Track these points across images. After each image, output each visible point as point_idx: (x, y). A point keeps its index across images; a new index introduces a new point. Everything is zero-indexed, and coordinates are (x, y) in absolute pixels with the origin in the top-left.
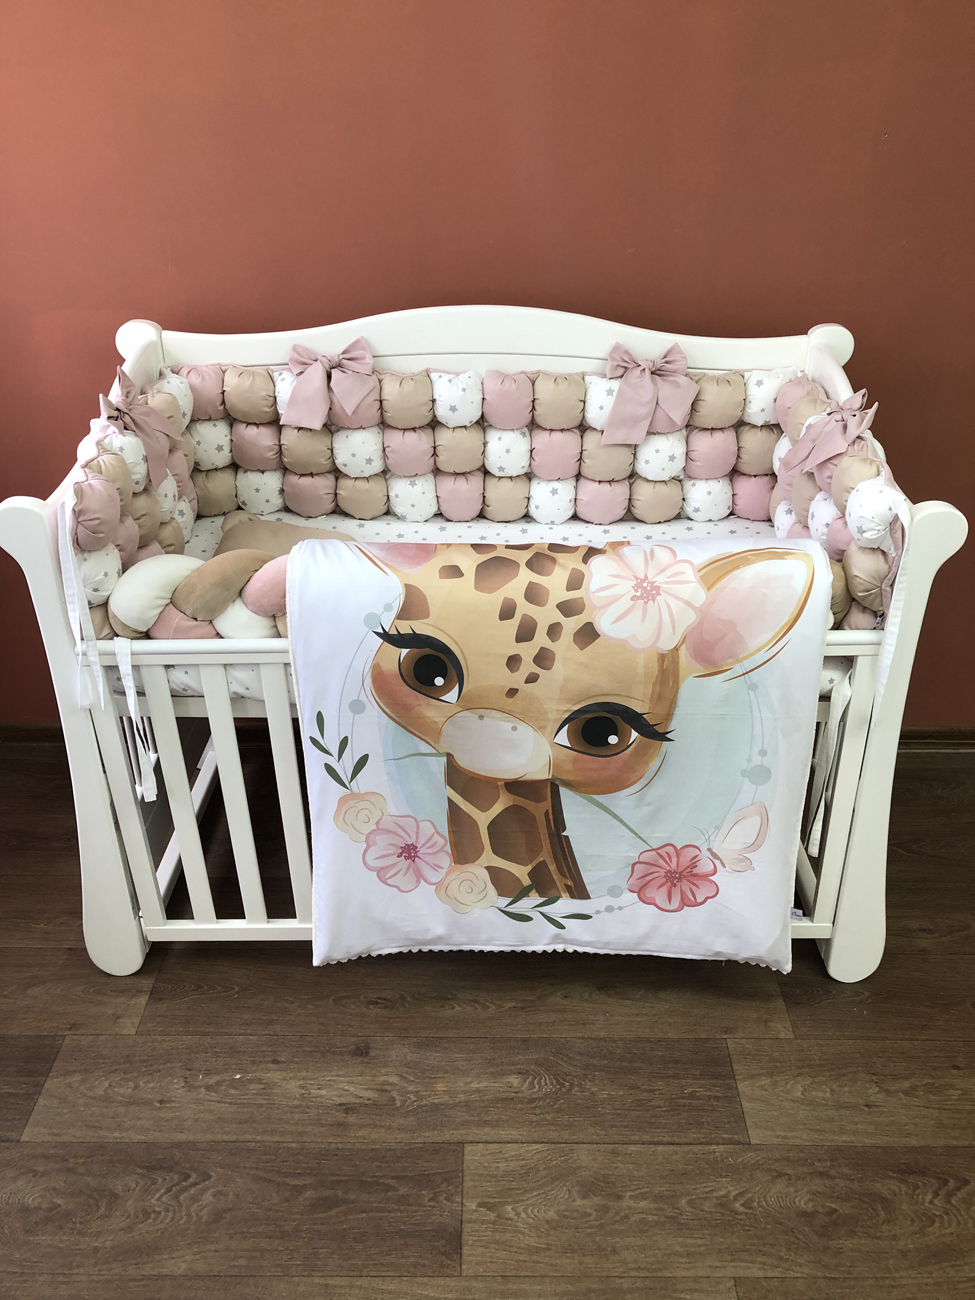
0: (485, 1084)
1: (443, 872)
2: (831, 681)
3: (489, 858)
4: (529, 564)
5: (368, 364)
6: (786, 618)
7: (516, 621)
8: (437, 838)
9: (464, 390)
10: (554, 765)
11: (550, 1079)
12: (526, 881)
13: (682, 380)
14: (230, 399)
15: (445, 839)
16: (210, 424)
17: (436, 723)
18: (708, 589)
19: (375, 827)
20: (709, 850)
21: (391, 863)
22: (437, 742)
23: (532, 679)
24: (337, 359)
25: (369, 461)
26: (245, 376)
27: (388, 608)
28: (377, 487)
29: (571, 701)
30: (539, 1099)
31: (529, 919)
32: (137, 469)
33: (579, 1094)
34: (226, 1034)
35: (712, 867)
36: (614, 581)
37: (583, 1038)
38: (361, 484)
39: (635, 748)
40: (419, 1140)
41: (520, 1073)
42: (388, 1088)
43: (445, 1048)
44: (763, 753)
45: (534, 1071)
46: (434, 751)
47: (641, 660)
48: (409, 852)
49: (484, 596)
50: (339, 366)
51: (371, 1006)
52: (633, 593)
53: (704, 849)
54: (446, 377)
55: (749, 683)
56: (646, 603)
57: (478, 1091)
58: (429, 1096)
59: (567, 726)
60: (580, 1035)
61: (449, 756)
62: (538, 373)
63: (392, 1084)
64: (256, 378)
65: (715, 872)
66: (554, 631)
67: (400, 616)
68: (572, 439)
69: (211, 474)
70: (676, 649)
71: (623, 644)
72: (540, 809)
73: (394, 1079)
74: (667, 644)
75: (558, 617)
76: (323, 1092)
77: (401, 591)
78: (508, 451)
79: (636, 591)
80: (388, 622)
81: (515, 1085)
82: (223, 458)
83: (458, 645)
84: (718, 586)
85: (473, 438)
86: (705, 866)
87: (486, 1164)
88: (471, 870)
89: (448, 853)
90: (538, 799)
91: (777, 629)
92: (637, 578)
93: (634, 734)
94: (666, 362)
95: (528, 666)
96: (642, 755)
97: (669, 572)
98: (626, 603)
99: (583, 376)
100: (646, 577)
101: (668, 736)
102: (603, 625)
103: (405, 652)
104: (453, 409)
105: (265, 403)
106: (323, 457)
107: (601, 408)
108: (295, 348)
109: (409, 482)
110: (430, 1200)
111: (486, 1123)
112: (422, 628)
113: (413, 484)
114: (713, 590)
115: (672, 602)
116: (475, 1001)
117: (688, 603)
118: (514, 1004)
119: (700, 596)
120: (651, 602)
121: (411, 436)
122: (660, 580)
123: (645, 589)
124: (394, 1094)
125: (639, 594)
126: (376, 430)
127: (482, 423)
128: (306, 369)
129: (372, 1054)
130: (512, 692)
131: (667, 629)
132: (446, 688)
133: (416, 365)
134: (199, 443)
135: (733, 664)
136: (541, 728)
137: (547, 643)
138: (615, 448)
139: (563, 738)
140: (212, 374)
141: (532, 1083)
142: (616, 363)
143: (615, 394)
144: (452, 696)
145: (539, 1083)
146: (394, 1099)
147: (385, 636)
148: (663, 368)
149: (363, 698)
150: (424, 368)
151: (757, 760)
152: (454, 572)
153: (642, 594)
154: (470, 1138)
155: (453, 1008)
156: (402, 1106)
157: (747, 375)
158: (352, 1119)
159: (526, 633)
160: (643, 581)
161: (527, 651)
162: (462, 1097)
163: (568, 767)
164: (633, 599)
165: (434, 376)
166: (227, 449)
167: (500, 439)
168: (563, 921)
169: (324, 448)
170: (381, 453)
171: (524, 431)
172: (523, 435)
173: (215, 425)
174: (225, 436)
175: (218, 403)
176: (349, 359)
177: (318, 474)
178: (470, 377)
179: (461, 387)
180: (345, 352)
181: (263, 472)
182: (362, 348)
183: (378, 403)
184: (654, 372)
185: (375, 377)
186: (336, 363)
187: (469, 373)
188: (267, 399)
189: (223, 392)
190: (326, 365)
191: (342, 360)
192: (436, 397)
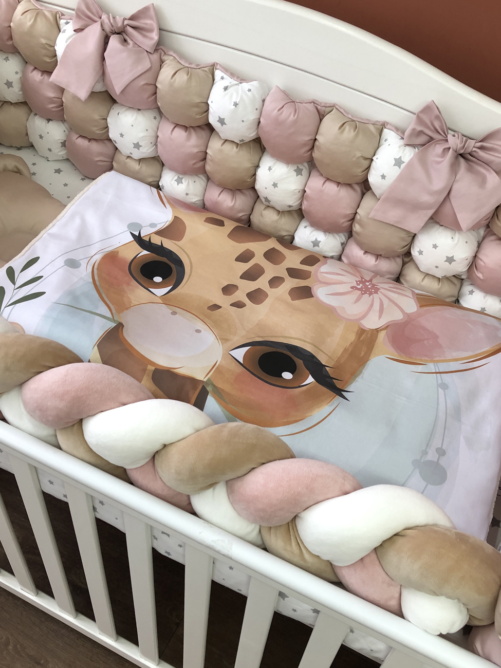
5: (152, 39)
9: (236, 104)
10: (216, 370)
18: (421, 306)
23: (238, 305)
24: (120, 24)
25: (137, 146)
26: (28, 15)
28: (147, 172)
38: (132, 163)
39: (306, 390)
49: (232, 242)
50: (120, 31)
52: (355, 285)
54: (228, 81)
56: (363, 294)
59: (248, 348)
61: (120, 325)
62: (332, 107)
64: (39, 19)
69: (6, 106)
70: (377, 331)
75: (284, 275)
78: (275, 185)
79: (358, 284)
82: (14, 95)
84: (430, 308)
85: (242, 159)
91: (476, 352)
92: (362, 278)
94: (481, 148)
99: (381, 127)
101: (344, 394)
104: (222, 121)
105: (44, 52)
106: (96, 126)
107: (383, 177)
109: (176, 178)
113: (179, 181)
114: (425, 309)
115: (385, 301)
121: (181, 132)
123: (366, 286)
125: (359, 287)
126: (152, 114)
127: (258, 145)
128: (87, 26)
130: (215, 307)
133: (205, 54)
135: (427, 362)
137: (265, 287)
142: (419, 128)
143: (403, 166)
148: (474, 154)
150: (212, 61)
153: (362, 288)
160: (367, 281)
163: (230, 377)
164: (352, 288)
165: (218, 74)
166: (16, 88)
167: (270, 169)
169: (97, 117)
170: (153, 140)
171: (301, 167)
172: (299, 172)
173: (7, 59)
174: (17, 73)
175: (6, 37)
176: (133, 27)
177: (95, 140)
178: (249, 90)
179: (234, 100)
180: (132, 18)
181: (49, 120)
182: (151, 18)
183: (151, 88)
184: (461, 155)
185: (155, 57)
186: (118, 28)
187: (255, 83)
188: (47, 49)
189: (10, 26)
190: (108, 28)
191: (124, 27)
192: (209, 102)
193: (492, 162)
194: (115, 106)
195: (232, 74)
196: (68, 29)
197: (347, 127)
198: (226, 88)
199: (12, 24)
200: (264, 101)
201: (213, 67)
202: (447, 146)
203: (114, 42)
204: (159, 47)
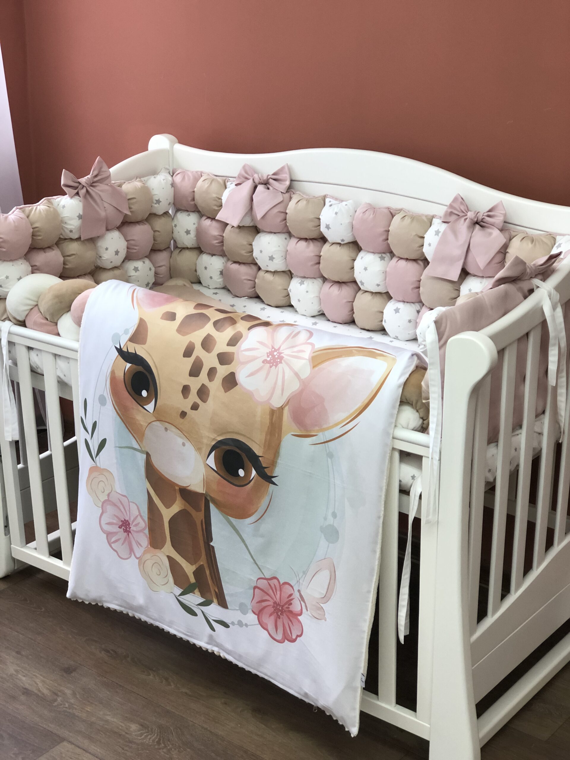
0: (115, 720)
1: (142, 550)
2: (413, 477)
3: (168, 549)
4: (216, 323)
5: (285, 184)
6: (359, 405)
7: (192, 359)
8: (139, 520)
9: (336, 213)
10: (207, 483)
11: (156, 738)
12: (192, 580)
13: (496, 232)
14: (197, 197)
15: (145, 524)
16: (187, 214)
17: (141, 425)
18: (314, 367)
19: (106, 498)
20: (299, 591)
21: (115, 530)
22: (142, 441)
23: (195, 407)
24: (265, 178)
25: (271, 258)
26: (207, 181)
27: (126, 331)
28: (278, 281)
29: (215, 431)
30: (135, 743)
31: (194, 614)
32: (71, 222)
33: (163, 753)
34: (11, 628)
35: (300, 608)
36: (258, 346)
37: (207, 729)
38: (269, 276)
39: (255, 483)
40: (44, 726)
41: (142, 725)
42: (59, 694)
43: (117, 692)
44: (334, 515)
45: (152, 729)
46: (139, 448)
47: (259, 411)
48: (125, 525)
49: (179, 337)
50: (266, 183)
51: (103, 652)
52: (265, 357)
53: (296, 588)
54: (333, 202)
55: (328, 451)
56: (271, 367)
57: (107, 721)
58: (76, 709)
59: (214, 452)
60: (205, 726)
61: (148, 455)
62: (400, 210)
63: (64, 694)
64: (213, 184)
65: (300, 614)
66: (212, 372)
67: (132, 339)
68: (412, 268)
69: (183, 251)
70: (282, 408)
71: (249, 395)
72: (199, 516)
73: (68, 692)
74: (277, 403)
75: (215, 363)
76: (24, 679)
77: (136, 322)
78: (366, 269)
79: (268, 357)
80: (124, 341)
81: (131, 729)
82: (189, 240)
83: (157, 369)
84: (320, 366)
85: (343, 254)
86: (296, 606)
87: (64, 755)
88: (159, 554)
89: (147, 537)
90: (198, 509)
91: (352, 411)
92: (273, 347)
93: (254, 472)
94: (489, 216)
95: (193, 397)
96: (258, 492)
97: (295, 349)
98: (258, 364)
99: (433, 218)
100: (280, 348)
101: (273, 479)
102: (241, 377)
103: (128, 365)
104: (328, 227)
105: (215, 203)
106: (244, 250)
107: (430, 245)
108: (244, 167)
109: (300, 281)
110: (14, 754)
111: (90, 738)
112: (140, 351)
113: (302, 283)
114: (316, 369)
115: (287, 371)
116: (167, 679)
117: (297, 374)
118: (188, 691)
119: (306, 372)
120: (274, 367)
121: (303, 244)
122: (286, 352)
123: (273, 356)
124: (59, 699)
125: (268, 359)
126: (284, 236)
127: (355, 245)
128: (243, 182)
129: (73, 674)
130: (183, 414)
131: (278, 391)
132: (147, 401)
133: (318, 191)
134: (176, 226)
135: (318, 431)
136: (199, 449)
137: (206, 381)
138: (440, 281)
139: (211, 461)
140: (192, 177)
141: (141, 735)
142: (450, 210)
143: (440, 234)
144: (150, 407)
145: (146, 736)
146: (55, 700)
147: (120, 351)
148: (484, 220)
149: (105, 395)
150: (323, 194)
151: (330, 520)
152: (171, 316)
153: (271, 360)
154: (72, 740)
155: (149, 675)
156: (55, 706)
157: (558, 238)
158: (23, 698)
159: (195, 372)
160: (275, 350)
161: (195, 384)
162: (93, 719)
163: (214, 487)
164: (263, 362)
165: (327, 200)
166: (193, 235)
167: (362, 258)
168: (214, 624)
169: (245, 243)
170: (283, 254)
171: (384, 255)
172: (382, 258)
173: (189, 215)
174: (194, 224)
175: (190, 199)
176: (275, 180)
177: (244, 264)
178: (346, 205)
179: (336, 211)
180: (274, 174)
181: (213, 255)
182: (286, 174)
183: (283, 215)
184: (477, 223)
185: (287, 195)
186: (264, 180)
187: (350, 201)
188: (216, 201)
189: (194, 192)
190: (257, 181)
191: (268, 180)
192: (320, 217)
193: (494, 223)
194: (259, 235)
195: (336, 199)
196: (231, 186)
197: (406, 218)
198: (331, 206)
199: (195, 189)
200: (356, 211)
201: (324, 198)
202: (466, 217)
203: (260, 188)
204: (290, 189)
